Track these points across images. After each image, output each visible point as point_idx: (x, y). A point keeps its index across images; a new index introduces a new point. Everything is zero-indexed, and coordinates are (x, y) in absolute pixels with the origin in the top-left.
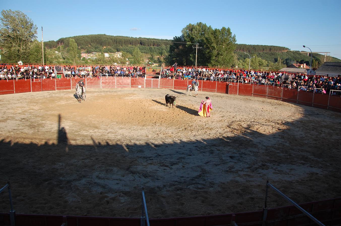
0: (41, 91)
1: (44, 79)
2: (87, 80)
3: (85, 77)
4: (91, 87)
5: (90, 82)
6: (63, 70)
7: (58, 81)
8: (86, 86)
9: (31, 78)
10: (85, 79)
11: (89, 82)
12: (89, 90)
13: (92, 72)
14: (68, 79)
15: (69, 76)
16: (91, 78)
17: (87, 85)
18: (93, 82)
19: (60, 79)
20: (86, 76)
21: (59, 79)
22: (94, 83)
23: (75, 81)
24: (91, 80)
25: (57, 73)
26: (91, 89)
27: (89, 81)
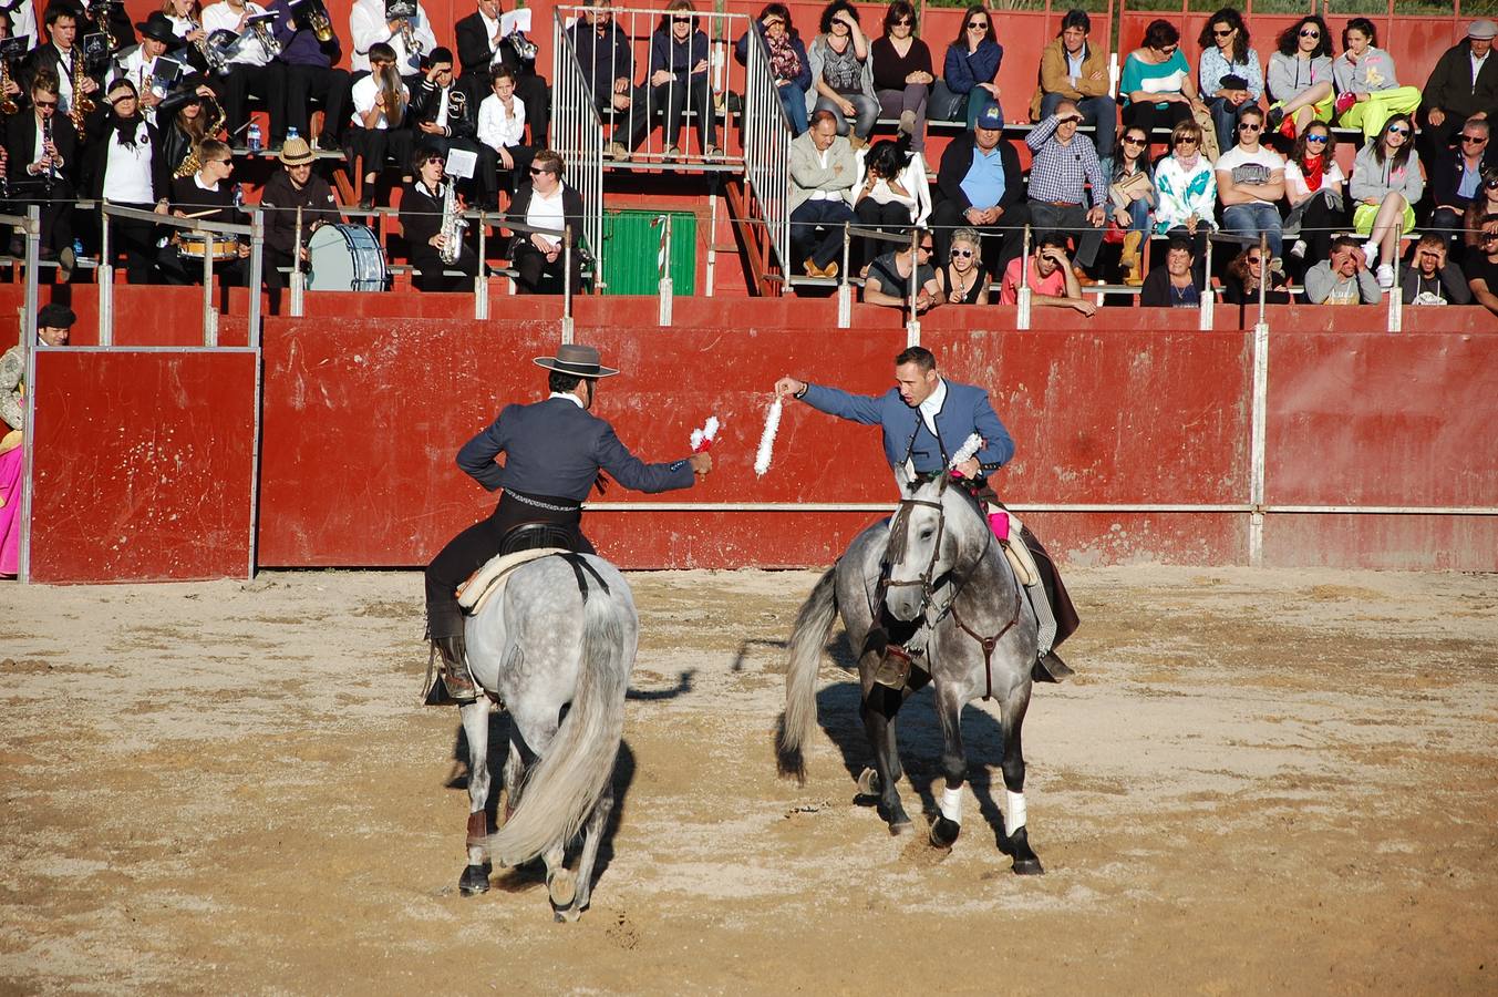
0: (223, 563)
1: (312, 300)
2: (1285, 364)
3: (1237, 292)
4: (1364, 539)
5: (1360, 407)
6: (737, 103)
7: (631, 348)
8: (1257, 493)
9: (33, 262)
10: (1233, 338)
11: (1323, 422)
12: (1323, 594)
13: (1413, 177)
14: (844, 321)
15: (870, 254)
16: (1395, 323)
17: (1287, 481)
18: (1431, 425)
19: (665, 318)
20: (1262, 268)
21: (652, 307)
22: (1446, 436)
23: (1008, 381)
24: (1383, 353)
25: (619, 181)
26: (1367, 578)
27: (1322, 385)
